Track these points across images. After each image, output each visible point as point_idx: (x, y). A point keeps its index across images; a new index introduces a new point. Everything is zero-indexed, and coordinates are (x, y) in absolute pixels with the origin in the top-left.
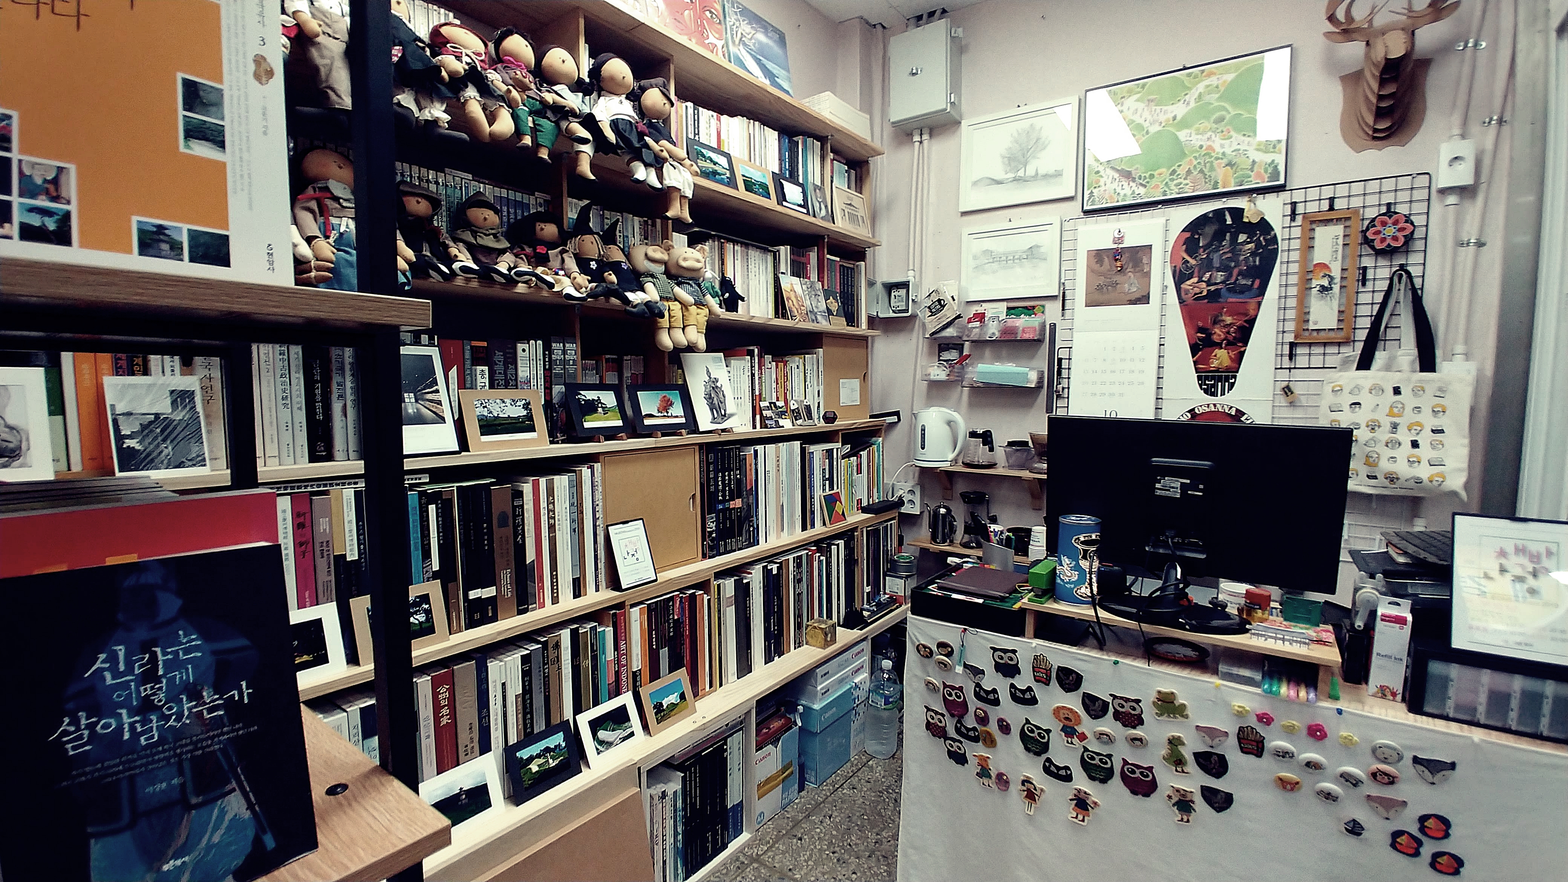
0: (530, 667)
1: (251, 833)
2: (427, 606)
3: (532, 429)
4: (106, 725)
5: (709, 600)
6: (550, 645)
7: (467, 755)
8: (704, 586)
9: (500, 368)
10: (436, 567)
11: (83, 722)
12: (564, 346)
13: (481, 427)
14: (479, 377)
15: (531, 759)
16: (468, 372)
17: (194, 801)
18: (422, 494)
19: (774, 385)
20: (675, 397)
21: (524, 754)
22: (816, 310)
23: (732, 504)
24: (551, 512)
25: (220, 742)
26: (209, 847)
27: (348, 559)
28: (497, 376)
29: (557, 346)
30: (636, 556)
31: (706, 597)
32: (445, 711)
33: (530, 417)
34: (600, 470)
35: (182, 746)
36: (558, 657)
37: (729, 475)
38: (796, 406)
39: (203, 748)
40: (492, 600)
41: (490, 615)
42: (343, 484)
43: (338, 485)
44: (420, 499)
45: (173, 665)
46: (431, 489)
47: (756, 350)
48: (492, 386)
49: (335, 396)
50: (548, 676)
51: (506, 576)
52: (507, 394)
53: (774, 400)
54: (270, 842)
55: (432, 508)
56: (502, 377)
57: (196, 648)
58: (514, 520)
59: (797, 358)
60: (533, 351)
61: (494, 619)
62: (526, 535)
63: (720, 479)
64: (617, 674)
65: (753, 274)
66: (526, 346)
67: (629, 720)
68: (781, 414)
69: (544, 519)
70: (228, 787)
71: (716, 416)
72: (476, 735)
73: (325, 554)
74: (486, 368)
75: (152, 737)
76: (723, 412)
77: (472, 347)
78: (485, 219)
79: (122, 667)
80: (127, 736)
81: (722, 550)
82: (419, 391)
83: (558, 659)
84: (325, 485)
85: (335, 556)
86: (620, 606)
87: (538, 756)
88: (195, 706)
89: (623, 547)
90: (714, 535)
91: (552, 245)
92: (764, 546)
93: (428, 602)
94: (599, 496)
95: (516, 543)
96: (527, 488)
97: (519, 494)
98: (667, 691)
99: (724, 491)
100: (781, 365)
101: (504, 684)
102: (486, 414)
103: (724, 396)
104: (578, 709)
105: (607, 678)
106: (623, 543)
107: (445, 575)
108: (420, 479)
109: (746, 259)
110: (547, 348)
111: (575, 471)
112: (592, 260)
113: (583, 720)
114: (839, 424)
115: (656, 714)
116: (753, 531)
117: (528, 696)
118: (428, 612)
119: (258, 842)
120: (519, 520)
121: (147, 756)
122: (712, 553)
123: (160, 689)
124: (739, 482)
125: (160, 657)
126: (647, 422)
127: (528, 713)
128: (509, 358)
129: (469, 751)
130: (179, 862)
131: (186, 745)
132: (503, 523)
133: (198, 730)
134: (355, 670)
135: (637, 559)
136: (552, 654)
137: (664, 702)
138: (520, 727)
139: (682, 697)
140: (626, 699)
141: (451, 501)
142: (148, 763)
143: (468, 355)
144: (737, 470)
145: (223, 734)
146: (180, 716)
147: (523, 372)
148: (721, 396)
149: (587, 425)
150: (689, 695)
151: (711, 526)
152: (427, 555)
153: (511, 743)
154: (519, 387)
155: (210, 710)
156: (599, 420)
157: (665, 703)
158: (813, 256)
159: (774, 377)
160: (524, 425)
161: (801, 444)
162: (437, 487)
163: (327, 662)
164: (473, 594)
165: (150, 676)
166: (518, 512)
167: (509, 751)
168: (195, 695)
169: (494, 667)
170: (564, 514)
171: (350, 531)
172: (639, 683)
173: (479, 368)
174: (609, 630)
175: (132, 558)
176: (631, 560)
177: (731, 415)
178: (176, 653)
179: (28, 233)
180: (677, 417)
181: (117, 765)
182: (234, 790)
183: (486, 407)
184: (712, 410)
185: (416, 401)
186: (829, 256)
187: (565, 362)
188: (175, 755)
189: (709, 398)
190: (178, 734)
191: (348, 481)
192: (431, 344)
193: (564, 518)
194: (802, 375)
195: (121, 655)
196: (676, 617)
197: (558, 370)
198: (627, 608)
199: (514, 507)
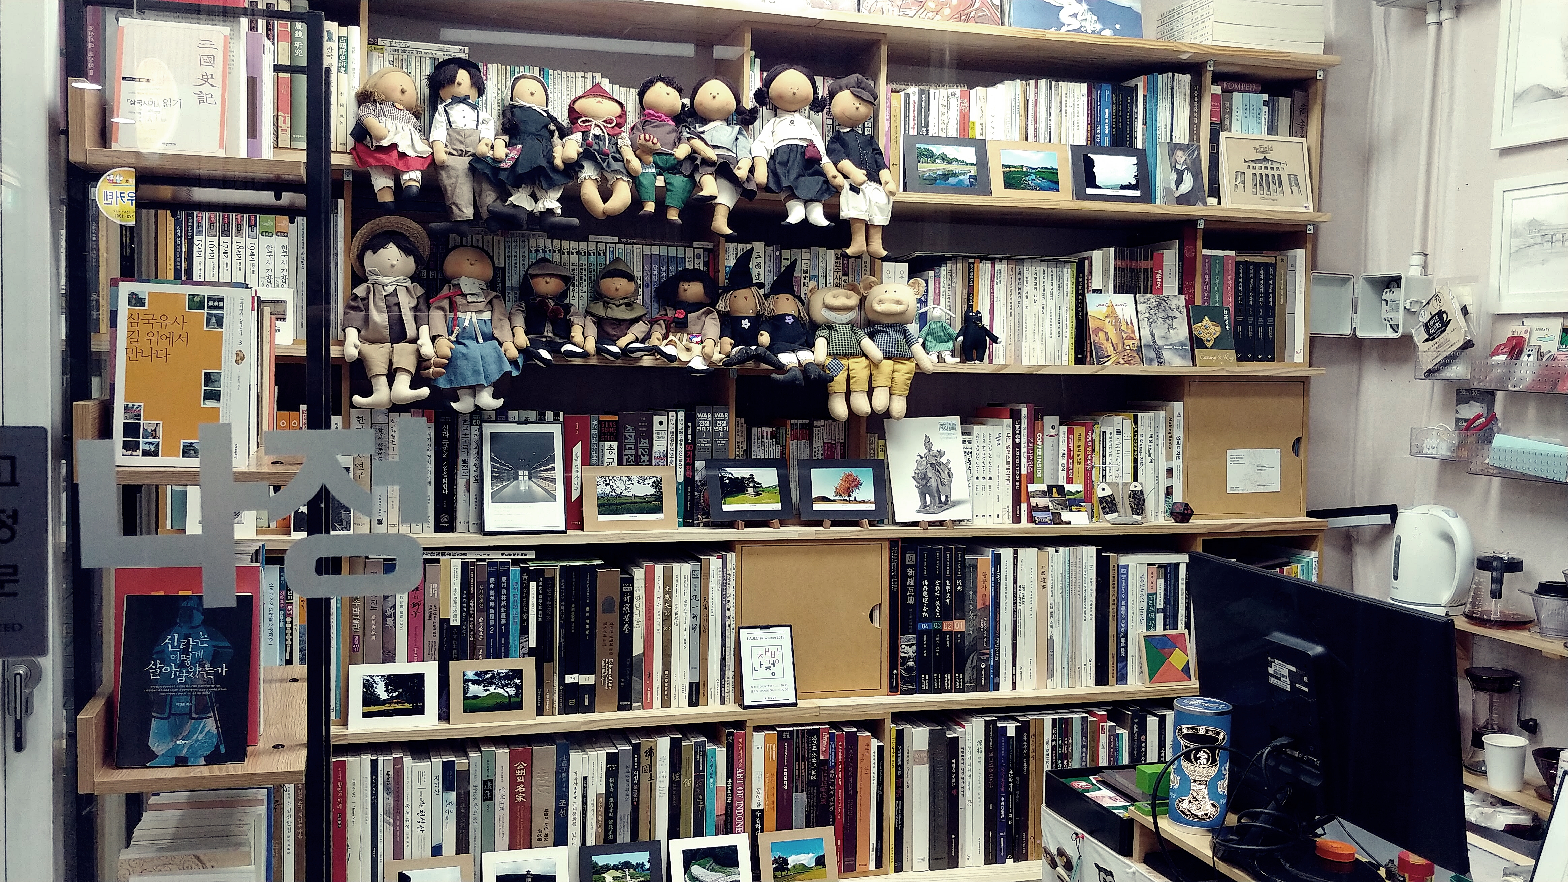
0: (617, 768)
1: (215, 741)
2: (518, 681)
3: (659, 509)
4: (166, 669)
5: (881, 749)
6: (643, 750)
7: (540, 840)
8: (874, 727)
9: (630, 443)
10: (533, 644)
11: (158, 665)
12: (713, 416)
13: (599, 505)
14: (606, 452)
15: (607, 868)
16: (595, 447)
17: (194, 716)
18: (524, 570)
19: (1063, 460)
20: (866, 476)
21: (601, 860)
22: (1160, 342)
23: (947, 626)
24: (668, 605)
25: (209, 691)
26: (197, 741)
27: (452, 624)
28: (627, 452)
29: (703, 418)
30: (773, 669)
31: (875, 743)
32: (520, 788)
33: (659, 497)
34: (734, 562)
35: (193, 688)
36: (651, 766)
37: (943, 586)
38: (1108, 492)
39: (202, 692)
40: (590, 689)
41: (586, 704)
42: (454, 554)
43: (450, 555)
44: (522, 575)
45: (195, 648)
46: (533, 565)
47: (1024, 411)
48: (620, 463)
49: (460, 472)
50: (638, 784)
51: (608, 666)
52: (636, 472)
53: (1062, 481)
54: (223, 750)
55: (533, 585)
56: (633, 452)
57: (206, 642)
58: (621, 607)
59: (1117, 419)
60: (672, 424)
61: (591, 709)
62: (635, 625)
63: (925, 588)
64: (730, 807)
65: (1031, 299)
66: (664, 419)
67: (738, 866)
68: (1072, 504)
69: (658, 610)
70: (208, 715)
71: (929, 502)
72: (551, 822)
73: (433, 616)
74: (615, 444)
75: (182, 680)
76: (943, 498)
77: (600, 422)
78: (617, 290)
79: (176, 644)
80: (173, 676)
81: (925, 685)
82: (535, 468)
83: (651, 768)
84: (438, 554)
85: (440, 619)
86: (740, 725)
87: (615, 868)
88: (201, 671)
89: (755, 657)
90: (911, 663)
91: (695, 307)
92: (1005, 693)
93: (520, 678)
94: (731, 591)
95: (621, 631)
96: (639, 574)
97: (631, 580)
98: (800, 847)
99: (931, 605)
100: (1079, 430)
101: (585, 779)
102: (607, 492)
103: (950, 475)
104: (674, 833)
105: (715, 806)
106: (756, 651)
107: (541, 654)
108: (526, 555)
109: (1018, 282)
110: (691, 419)
111: (700, 560)
112: (744, 318)
113: (678, 847)
114: (1198, 524)
115: (775, 870)
116: (987, 669)
117: (611, 800)
118: (519, 688)
119: (217, 747)
120: (627, 607)
121: (179, 688)
122: (905, 688)
123: (189, 658)
124: (961, 597)
125: (191, 643)
126: (817, 507)
127: (610, 818)
128: (642, 432)
129: (543, 837)
130: (183, 742)
131: (195, 688)
132: (608, 609)
133: (201, 682)
134: (444, 726)
135: (773, 674)
136: (645, 761)
137: (790, 860)
138: (600, 830)
139: (820, 861)
140: (740, 841)
141: (553, 579)
142: (179, 692)
143: (595, 430)
144: (957, 578)
145: (211, 688)
146: (194, 673)
147: (659, 446)
148: (944, 475)
149: (726, 508)
150: (832, 862)
151: (907, 650)
152: (525, 630)
153: (588, 844)
154: (654, 463)
155: (208, 674)
156: (747, 502)
157: (792, 860)
158: (1170, 257)
159: (1063, 447)
160: (653, 505)
161: (1098, 553)
162: (540, 564)
163: (423, 714)
164: (570, 679)
165: (185, 651)
166: (627, 599)
167: (585, 852)
168: (202, 666)
169: (576, 758)
170: (683, 608)
171: (455, 598)
172: (758, 826)
173: (607, 444)
174: (721, 753)
175: (189, 593)
176: (763, 673)
177: (956, 503)
178: (197, 642)
179: (146, 453)
180: (863, 502)
181: (167, 689)
182: (211, 717)
183: (609, 484)
184: (923, 495)
185: (530, 479)
186: (1206, 252)
187: (713, 435)
188: (190, 692)
189: (922, 479)
190: (193, 681)
191: (457, 552)
192: (556, 421)
193: (683, 612)
194: (1128, 446)
195: (176, 638)
196: (822, 758)
197: (703, 443)
198: (749, 730)
199: (622, 594)
